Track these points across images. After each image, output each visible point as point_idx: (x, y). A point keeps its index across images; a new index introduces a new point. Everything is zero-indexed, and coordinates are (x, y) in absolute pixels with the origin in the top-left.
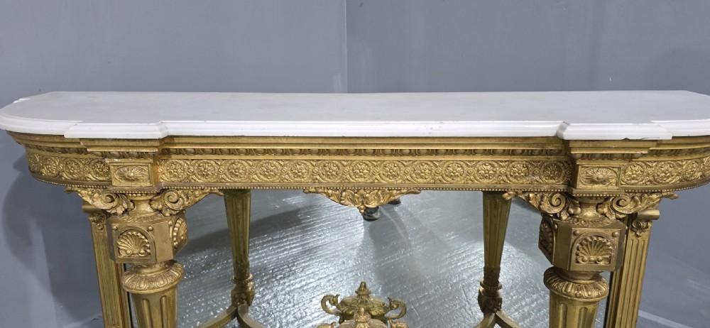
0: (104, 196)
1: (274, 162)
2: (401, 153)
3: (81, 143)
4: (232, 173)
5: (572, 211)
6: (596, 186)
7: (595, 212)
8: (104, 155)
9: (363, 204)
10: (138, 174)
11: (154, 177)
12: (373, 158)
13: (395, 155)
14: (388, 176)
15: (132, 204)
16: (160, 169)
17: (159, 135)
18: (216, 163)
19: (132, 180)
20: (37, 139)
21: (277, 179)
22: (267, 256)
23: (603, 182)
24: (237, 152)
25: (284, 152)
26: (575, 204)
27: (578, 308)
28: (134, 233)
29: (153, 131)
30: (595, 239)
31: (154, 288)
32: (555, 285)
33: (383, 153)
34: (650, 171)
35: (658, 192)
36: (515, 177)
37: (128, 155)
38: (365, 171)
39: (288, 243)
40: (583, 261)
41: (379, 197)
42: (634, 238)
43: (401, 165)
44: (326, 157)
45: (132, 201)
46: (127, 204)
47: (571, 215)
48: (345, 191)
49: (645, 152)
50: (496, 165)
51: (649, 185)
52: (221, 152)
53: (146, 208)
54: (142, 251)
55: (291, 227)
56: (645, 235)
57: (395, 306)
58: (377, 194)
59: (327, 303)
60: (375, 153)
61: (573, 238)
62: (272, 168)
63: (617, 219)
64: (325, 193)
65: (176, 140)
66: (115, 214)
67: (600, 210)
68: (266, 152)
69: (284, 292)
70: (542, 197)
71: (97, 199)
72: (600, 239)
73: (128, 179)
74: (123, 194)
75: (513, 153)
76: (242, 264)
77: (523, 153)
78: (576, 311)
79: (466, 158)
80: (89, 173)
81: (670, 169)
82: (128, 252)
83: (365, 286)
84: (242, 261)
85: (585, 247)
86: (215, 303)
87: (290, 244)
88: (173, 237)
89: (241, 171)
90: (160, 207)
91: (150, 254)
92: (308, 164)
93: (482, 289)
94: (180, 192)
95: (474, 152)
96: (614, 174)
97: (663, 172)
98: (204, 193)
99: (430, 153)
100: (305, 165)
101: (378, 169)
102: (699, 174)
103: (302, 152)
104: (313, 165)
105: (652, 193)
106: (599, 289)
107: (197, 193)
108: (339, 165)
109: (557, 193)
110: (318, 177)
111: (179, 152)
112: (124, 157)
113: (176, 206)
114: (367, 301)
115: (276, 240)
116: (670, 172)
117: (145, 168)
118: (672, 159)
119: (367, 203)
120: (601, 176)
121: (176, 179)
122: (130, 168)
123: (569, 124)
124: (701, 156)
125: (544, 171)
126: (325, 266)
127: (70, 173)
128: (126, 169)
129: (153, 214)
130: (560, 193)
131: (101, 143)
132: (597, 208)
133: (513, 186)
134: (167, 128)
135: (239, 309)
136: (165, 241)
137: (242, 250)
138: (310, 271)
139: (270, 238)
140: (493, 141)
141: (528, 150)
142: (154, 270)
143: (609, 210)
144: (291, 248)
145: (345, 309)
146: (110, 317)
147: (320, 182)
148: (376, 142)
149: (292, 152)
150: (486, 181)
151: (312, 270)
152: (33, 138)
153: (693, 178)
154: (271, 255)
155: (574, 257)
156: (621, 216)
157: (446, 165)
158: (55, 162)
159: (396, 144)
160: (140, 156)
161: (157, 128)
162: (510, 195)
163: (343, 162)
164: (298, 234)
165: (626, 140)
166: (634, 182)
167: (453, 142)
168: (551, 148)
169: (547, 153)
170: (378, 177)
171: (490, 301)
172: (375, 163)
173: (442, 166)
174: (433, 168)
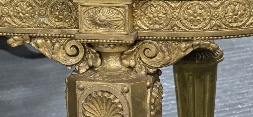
6: (103, 30)
23: (107, 24)
30: (100, 94)
35: (188, 40)
70: (54, 44)
81: (200, 12)
96: (120, 16)
105: (181, 41)
120: (103, 18)
125: (51, 11)
133: (18, 29)
166: (157, 26)
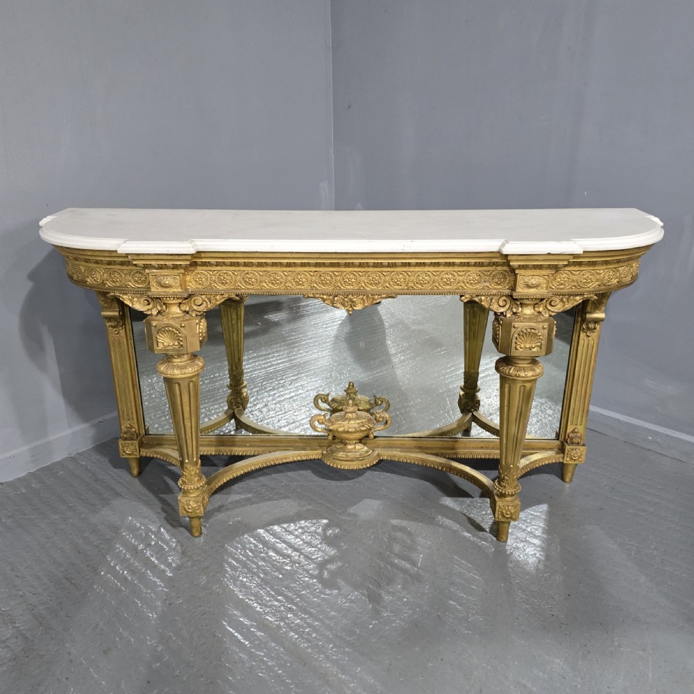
0: (142, 300)
1: (280, 273)
2: (381, 265)
3: (129, 257)
4: (246, 282)
5: (515, 310)
6: (531, 290)
7: (533, 311)
8: (146, 267)
9: (351, 307)
10: (172, 283)
11: (183, 284)
12: (359, 269)
13: (376, 267)
14: (371, 284)
15: (164, 307)
16: (188, 278)
17: (192, 251)
18: (233, 273)
19: (167, 287)
20: (89, 253)
21: (282, 287)
22: (254, 371)
23: (536, 286)
24: (251, 265)
25: (289, 265)
26: (517, 304)
27: (519, 385)
28: (170, 329)
29: (187, 248)
30: (529, 330)
31: (185, 374)
32: (501, 368)
33: (367, 265)
34: (575, 277)
35: (581, 294)
36: (471, 284)
37: (166, 267)
38: (353, 280)
39: (275, 359)
40: (521, 348)
41: (364, 301)
42: (586, 339)
43: (381, 275)
44: (322, 269)
45: (164, 304)
46: (161, 306)
47: (514, 313)
48: (336, 296)
49: (566, 263)
50: (456, 274)
51: (574, 289)
52: (238, 264)
53: (175, 310)
54: (176, 344)
55: (276, 344)
56: (594, 335)
57: (379, 402)
58: (362, 299)
59: (320, 401)
60: (361, 265)
61: (513, 330)
62: (279, 278)
63: (550, 316)
64: (321, 298)
65: (203, 255)
66: (151, 315)
67: (536, 309)
68: (274, 265)
69: (274, 402)
70: (492, 299)
71: (136, 302)
72: (533, 331)
73: (163, 286)
74: (157, 298)
75: (468, 264)
76: (237, 371)
77: (476, 265)
78: (517, 388)
79: (432, 269)
80: (130, 281)
81: (590, 277)
82: (165, 344)
83: (353, 386)
84: (237, 368)
85: (522, 338)
86: (209, 411)
87: (276, 360)
88: (200, 333)
89: (253, 280)
90: (188, 309)
91: (182, 345)
92: (307, 274)
93: (462, 393)
94: (203, 297)
95: (438, 264)
96: (545, 281)
97: (585, 279)
98: (224, 298)
99: (404, 265)
100: (305, 275)
101: (363, 278)
102: (616, 280)
103: (303, 265)
104: (311, 275)
105: (576, 295)
106: (534, 370)
107: (218, 298)
108: (332, 275)
109: (503, 296)
110: (315, 285)
111: (204, 264)
112: (161, 269)
113: (201, 308)
114: (354, 398)
115: (262, 356)
116: (591, 279)
117: (178, 277)
118: (591, 268)
119: (354, 306)
120: (534, 282)
121: (201, 286)
122: (165, 277)
123: (508, 242)
124: (616, 266)
125: (493, 279)
126: (313, 380)
127: (113, 282)
128: (162, 277)
129: (182, 315)
130: (506, 296)
131: (144, 258)
132: (534, 308)
133: (469, 291)
134: (196, 245)
135: (236, 412)
136: (193, 336)
137: (237, 358)
138: (299, 384)
139: (255, 355)
141: (479, 262)
142: (183, 360)
143: (544, 309)
144: (278, 364)
145: (335, 405)
146: (125, 413)
147: (317, 289)
148: (361, 256)
149: (295, 265)
150: (448, 287)
151: (302, 383)
152: (85, 253)
153: (610, 284)
154: (258, 369)
155: (514, 345)
156: (553, 314)
157: (417, 275)
158: (100, 273)
159: (377, 259)
160: (175, 267)
161: (190, 245)
162: (466, 298)
163: (335, 273)
164: (284, 350)
165: (549, 254)
166: (562, 287)
167: (421, 256)
168: (496, 260)
169: (494, 264)
170: (363, 285)
171: (469, 402)
172: (361, 274)
173: (414, 276)
174: (407, 277)
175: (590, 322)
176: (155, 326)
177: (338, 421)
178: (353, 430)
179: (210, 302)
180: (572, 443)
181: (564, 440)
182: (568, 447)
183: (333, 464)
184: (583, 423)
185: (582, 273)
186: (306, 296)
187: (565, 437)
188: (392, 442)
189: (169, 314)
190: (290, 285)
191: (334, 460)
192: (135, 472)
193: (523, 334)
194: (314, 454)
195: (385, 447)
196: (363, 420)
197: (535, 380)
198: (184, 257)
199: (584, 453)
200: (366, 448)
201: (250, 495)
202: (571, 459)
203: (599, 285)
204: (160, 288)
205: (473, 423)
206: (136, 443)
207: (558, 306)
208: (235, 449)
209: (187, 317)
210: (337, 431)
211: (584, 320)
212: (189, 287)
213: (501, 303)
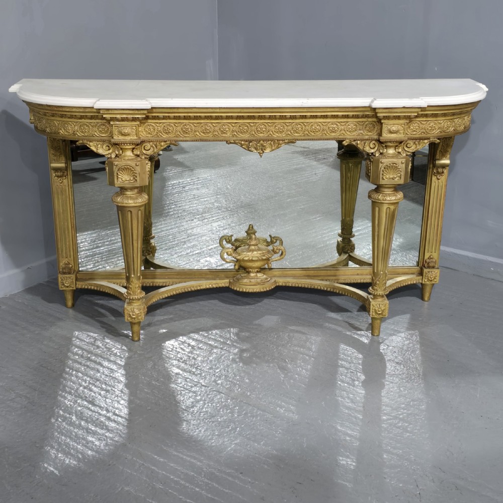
0: (104, 147)
1: (210, 125)
2: (285, 117)
3: (101, 112)
4: (184, 131)
5: (381, 151)
6: (393, 135)
7: (394, 151)
8: (112, 119)
9: (262, 150)
10: (130, 132)
11: (137, 133)
12: (269, 121)
13: (281, 119)
14: (277, 132)
15: (121, 152)
16: (141, 129)
17: (149, 107)
18: (175, 125)
19: (126, 135)
23: (396, 132)
24: (189, 118)
25: (217, 118)
26: (383, 147)
27: (385, 207)
28: (128, 167)
30: (392, 165)
31: (136, 203)
33: (275, 117)
34: (423, 126)
35: (428, 139)
36: (350, 131)
37: (127, 120)
38: (264, 129)
40: (386, 178)
41: (272, 146)
42: (437, 181)
43: (285, 125)
44: (241, 121)
45: (121, 149)
46: (118, 151)
47: (381, 154)
48: (251, 142)
49: (416, 114)
50: (339, 124)
51: (423, 135)
52: (179, 118)
53: (129, 153)
54: (132, 179)
56: (443, 178)
57: (274, 241)
58: (270, 143)
60: (270, 118)
61: (381, 165)
62: (208, 128)
63: (407, 155)
64: (239, 143)
65: (154, 110)
66: (112, 158)
67: (397, 150)
68: (206, 118)
70: (365, 143)
71: (100, 148)
72: (395, 165)
73: (123, 135)
74: (117, 144)
75: (347, 117)
77: (353, 117)
78: (384, 210)
79: (322, 120)
80: (96, 132)
81: (434, 125)
82: (123, 179)
83: (252, 227)
84: (148, 221)
85: (387, 170)
89: (189, 130)
90: (139, 153)
91: (136, 180)
92: (230, 125)
94: (151, 143)
95: (326, 117)
96: (402, 128)
97: (430, 127)
98: (167, 144)
99: (302, 117)
100: (228, 126)
101: (271, 128)
102: (453, 128)
103: (228, 118)
104: (232, 126)
105: (425, 139)
106: (396, 196)
107: (162, 144)
108: (249, 126)
109: (373, 140)
110: (235, 133)
111: (154, 118)
112: (123, 121)
113: (149, 153)
116: (434, 127)
117: (134, 128)
118: (435, 119)
120: (394, 129)
121: (150, 135)
122: (125, 128)
123: (376, 100)
124: (452, 118)
125: (365, 128)
127: (82, 132)
128: (122, 128)
129: (133, 158)
130: (375, 140)
132: (395, 149)
133: (348, 137)
134: (151, 103)
135: (148, 258)
136: (144, 173)
140: (336, 110)
141: (356, 115)
143: (402, 150)
147: (237, 137)
149: (222, 118)
150: (333, 134)
152: (64, 109)
153: (448, 131)
155: (381, 176)
156: (409, 154)
157: (311, 125)
159: (282, 112)
160: (134, 120)
161: (147, 102)
162: (347, 142)
163: (251, 124)
165: (404, 107)
166: (414, 133)
167: (314, 110)
168: (367, 113)
169: (366, 117)
170: (271, 133)
171: (346, 247)
172: (270, 124)
173: (308, 126)
174: (304, 127)
175: (439, 167)
176: (117, 166)
177: (244, 252)
178: (256, 259)
179: (156, 147)
180: (429, 267)
181: (423, 265)
182: (425, 270)
183: (240, 289)
184: (437, 251)
185: (428, 123)
186: (229, 142)
187: (423, 263)
188: (286, 272)
189: (125, 156)
190: (217, 133)
191: (240, 286)
192: (70, 303)
193: (387, 168)
194: (223, 283)
195: (280, 277)
196: (264, 252)
197: (397, 203)
198: (142, 112)
199: (438, 274)
200: (265, 276)
201: (171, 316)
202: (428, 280)
203: (441, 132)
204: (120, 136)
205: (350, 262)
206: (73, 276)
207: (412, 148)
208: (156, 280)
209: (139, 159)
210: (243, 260)
211: (434, 166)
212: (141, 136)
213: (372, 146)
